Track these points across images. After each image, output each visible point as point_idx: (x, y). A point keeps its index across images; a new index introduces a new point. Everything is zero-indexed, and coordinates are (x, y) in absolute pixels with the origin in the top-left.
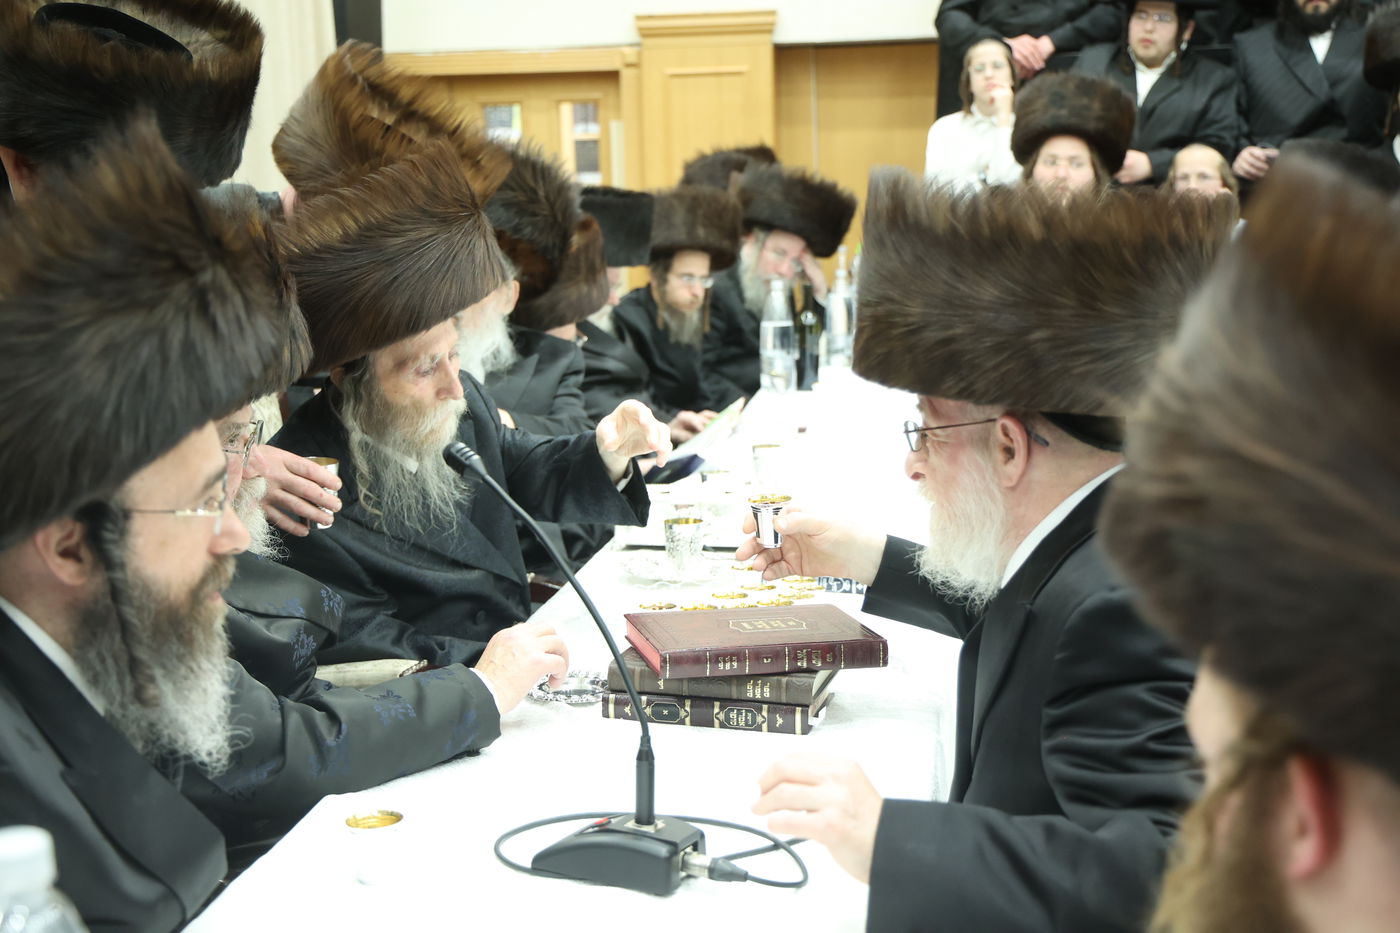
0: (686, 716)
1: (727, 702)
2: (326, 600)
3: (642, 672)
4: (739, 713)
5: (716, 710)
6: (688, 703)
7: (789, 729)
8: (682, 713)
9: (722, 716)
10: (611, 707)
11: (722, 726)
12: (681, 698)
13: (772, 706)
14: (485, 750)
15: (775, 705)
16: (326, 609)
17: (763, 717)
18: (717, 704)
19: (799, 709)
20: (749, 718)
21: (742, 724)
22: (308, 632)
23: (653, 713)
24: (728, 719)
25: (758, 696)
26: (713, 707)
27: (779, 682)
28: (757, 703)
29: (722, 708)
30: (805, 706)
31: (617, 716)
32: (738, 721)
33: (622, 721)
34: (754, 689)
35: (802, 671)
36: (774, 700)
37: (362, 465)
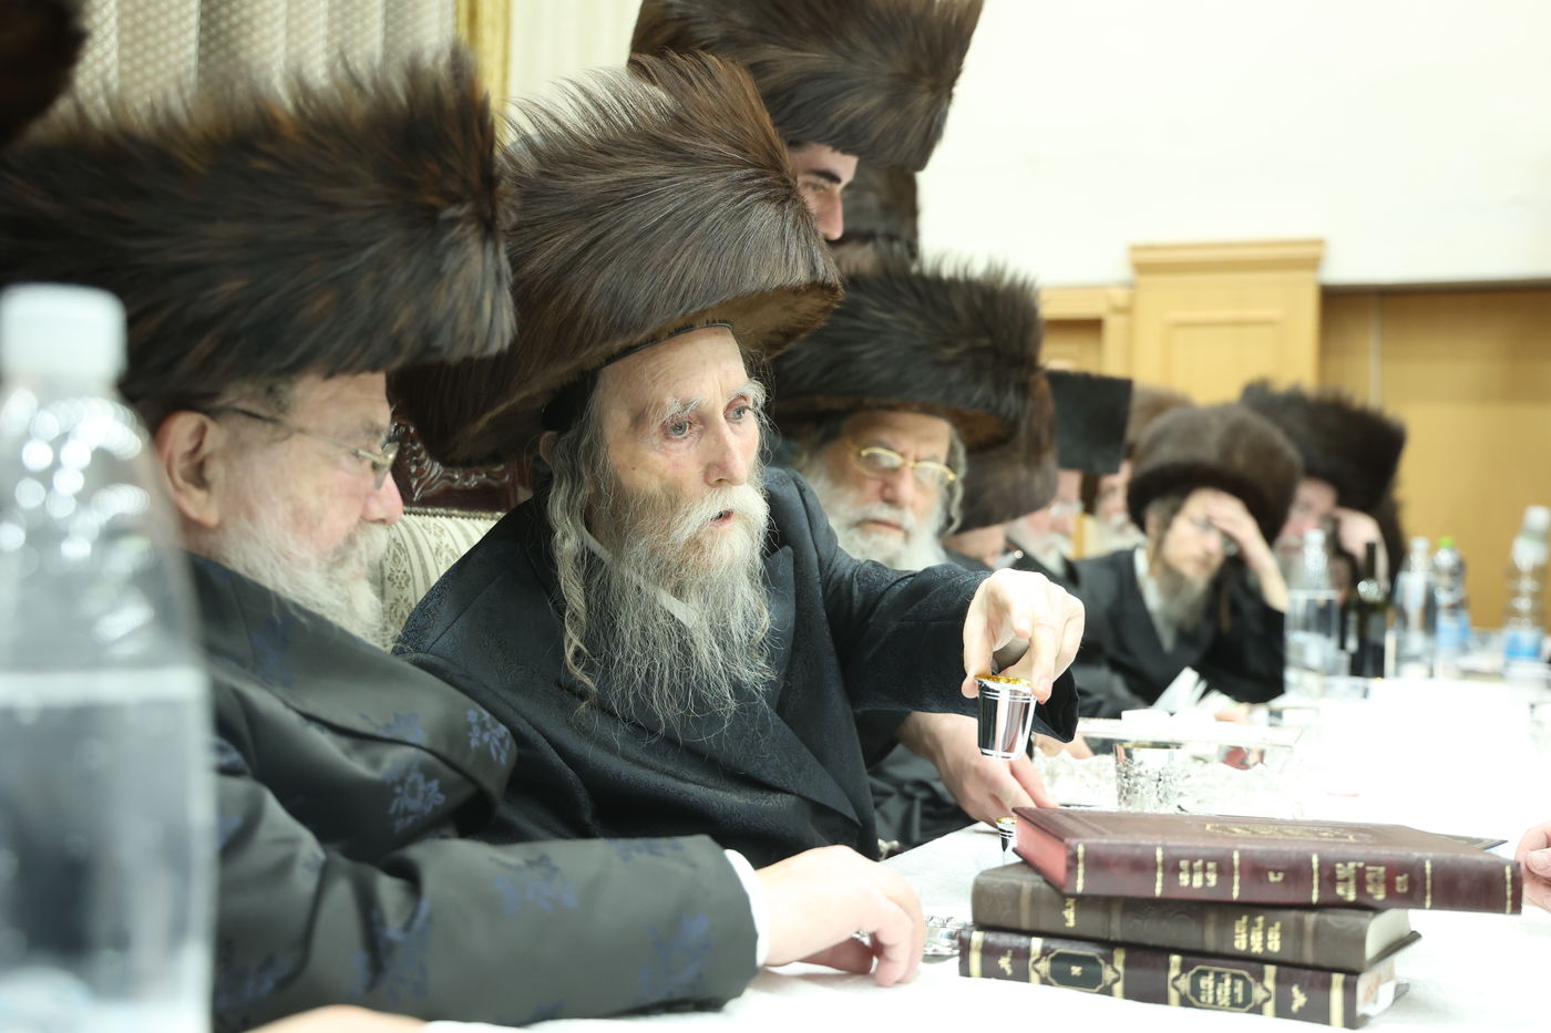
0: (1116, 981)
1: (1195, 956)
2: (476, 731)
3: (1035, 893)
4: (1219, 978)
5: (1174, 972)
6: (1119, 957)
7: (1317, 1013)
8: (1108, 974)
9: (1185, 984)
10: (975, 959)
11: (1185, 1002)
12: (1109, 945)
13: (1285, 970)
15: (1289, 968)
16: (474, 743)
17: (1266, 989)
18: (1175, 959)
19: (1338, 979)
20: (1239, 989)
21: (1224, 1001)
23: (1052, 970)
24: (1196, 989)
25: (1257, 948)
26: (1167, 967)
27: (1300, 925)
28: (1254, 962)
29: (1184, 968)
30: (1352, 974)
31: (986, 974)
32: (1215, 995)
33: (993, 982)
34: (1249, 933)
35: (1342, 905)
36: (1289, 957)
37: (574, 592)
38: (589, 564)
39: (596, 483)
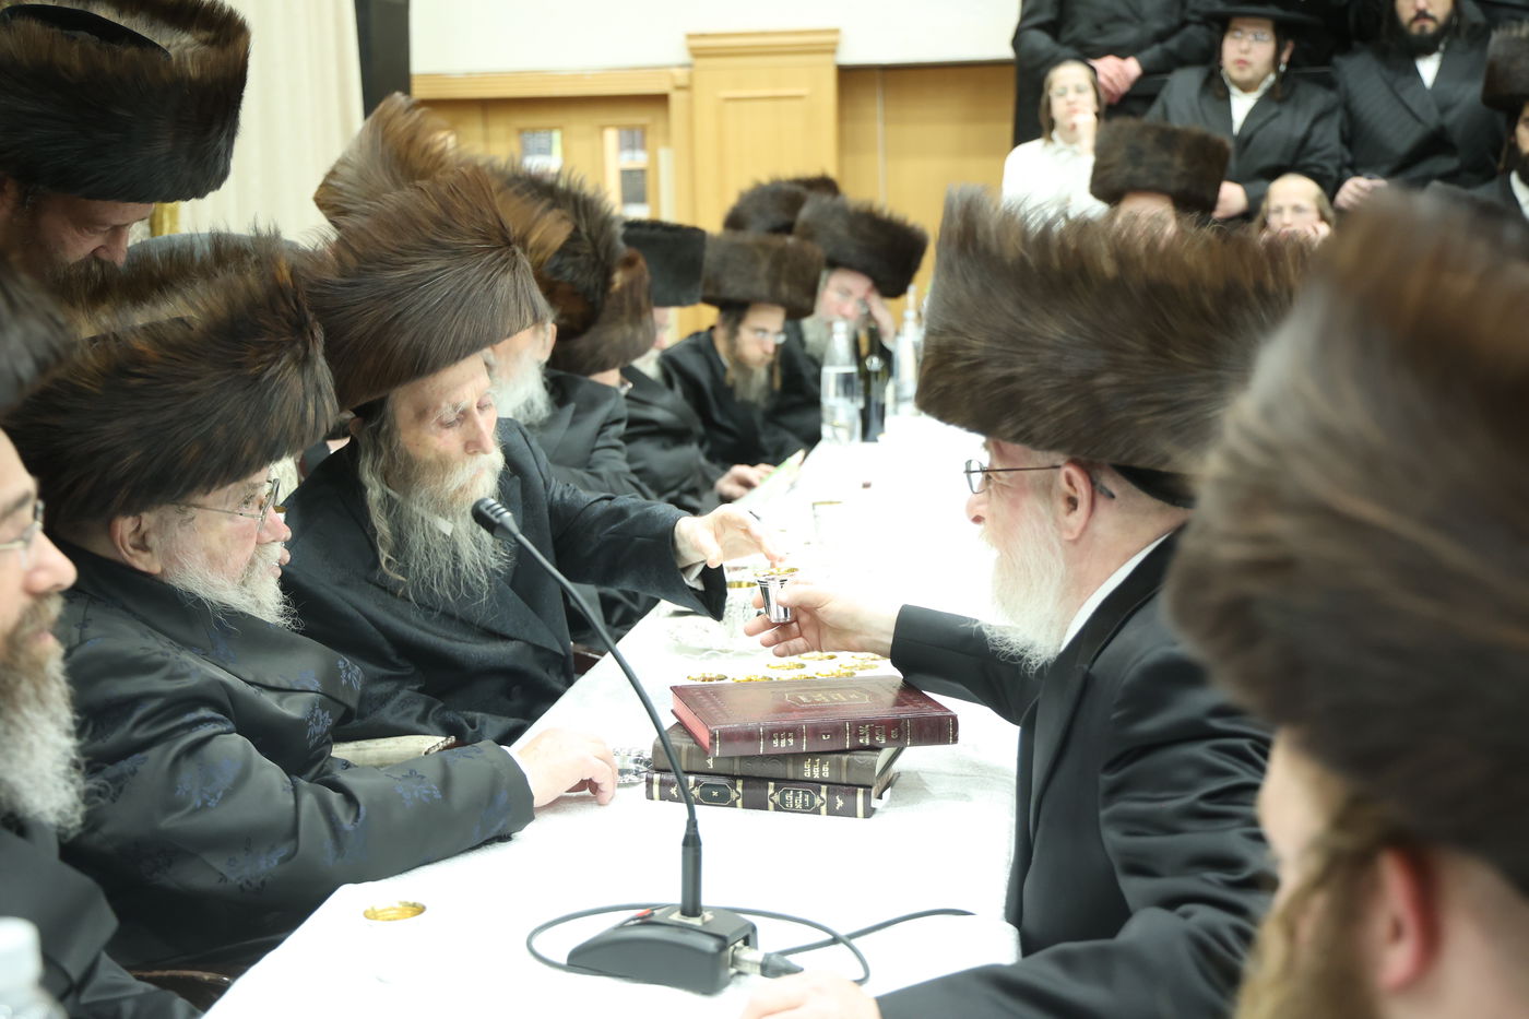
0: (738, 798)
1: (782, 782)
2: (344, 672)
3: (689, 751)
4: (796, 794)
5: (771, 791)
6: (740, 783)
7: (850, 812)
8: (734, 795)
9: (777, 798)
10: (656, 788)
11: (777, 808)
12: (734, 778)
13: (831, 787)
14: (518, 835)
15: (834, 786)
16: (344, 682)
17: (822, 799)
18: (771, 784)
19: (861, 790)
20: (807, 800)
21: (799, 806)
22: (323, 707)
23: (701, 794)
24: (783, 800)
25: (817, 776)
26: (767, 788)
27: (839, 762)
28: (814, 784)
29: (776, 789)
30: (868, 787)
31: (662, 798)
32: (794, 803)
33: (667, 803)
34: (812, 768)
35: (864, 748)
36: (834, 780)
37: (382, 525)
38: (389, 505)
39: (392, 455)
